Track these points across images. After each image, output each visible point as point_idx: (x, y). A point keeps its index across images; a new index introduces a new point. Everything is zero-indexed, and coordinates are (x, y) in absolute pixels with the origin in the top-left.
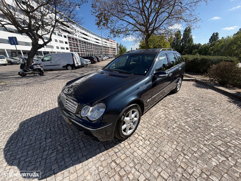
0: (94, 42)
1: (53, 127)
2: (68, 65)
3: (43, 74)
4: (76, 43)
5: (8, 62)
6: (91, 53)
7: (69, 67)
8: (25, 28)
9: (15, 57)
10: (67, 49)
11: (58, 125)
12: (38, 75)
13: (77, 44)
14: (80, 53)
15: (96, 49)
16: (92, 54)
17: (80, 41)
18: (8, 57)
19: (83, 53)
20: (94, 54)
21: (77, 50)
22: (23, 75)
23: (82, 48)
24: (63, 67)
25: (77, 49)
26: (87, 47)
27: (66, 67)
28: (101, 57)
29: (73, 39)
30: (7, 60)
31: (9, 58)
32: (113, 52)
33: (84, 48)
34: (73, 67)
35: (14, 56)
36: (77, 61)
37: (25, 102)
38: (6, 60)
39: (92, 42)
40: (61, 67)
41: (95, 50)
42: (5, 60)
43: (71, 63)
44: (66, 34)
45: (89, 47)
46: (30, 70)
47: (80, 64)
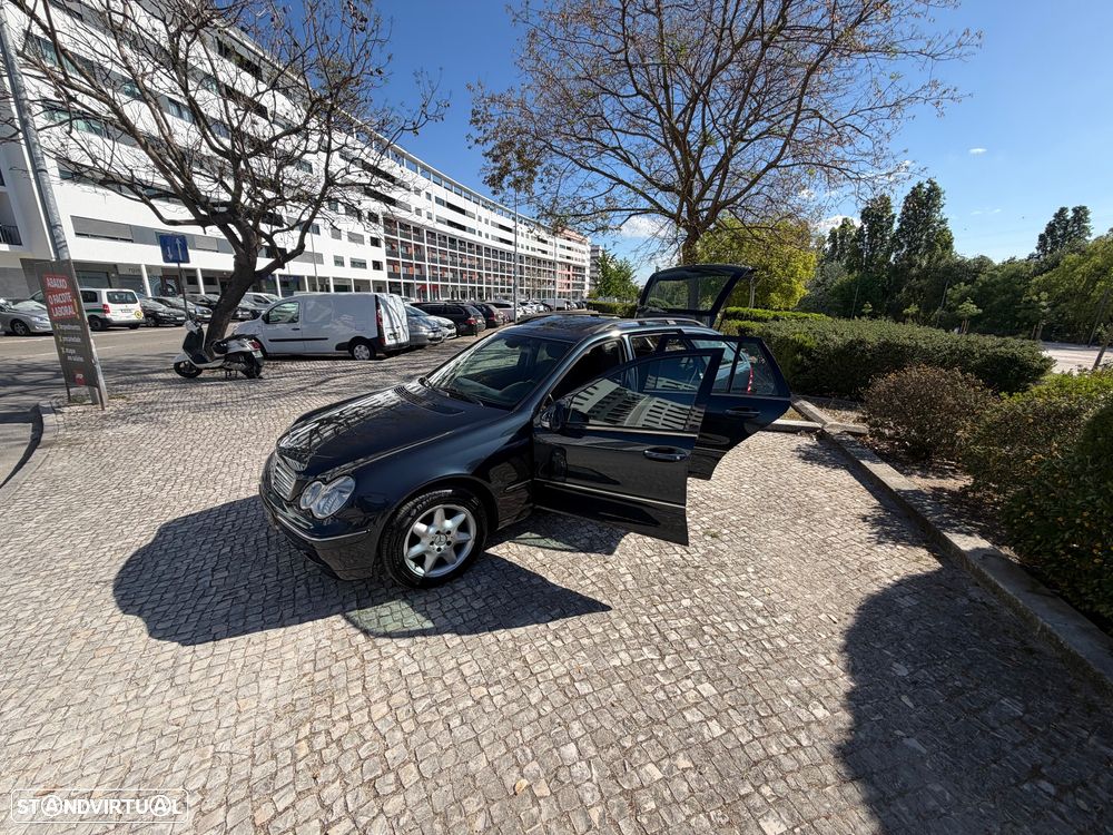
0: (494, 238)
1: (243, 545)
2: (358, 341)
3: (258, 372)
4: (413, 242)
5: (146, 316)
6: (477, 285)
7: (361, 350)
8: (216, 209)
9: (173, 295)
10: (377, 265)
11: (255, 541)
12: (240, 374)
13: (417, 247)
14: (428, 282)
15: (496, 270)
16: (481, 288)
17: (431, 234)
18: (150, 295)
19: (440, 283)
20: (488, 288)
21: (416, 272)
22: (188, 374)
23: (439, 265)
24: (339, 347)
25: (418, 266)
26: (459, 260)
27: (348, 350)
28: (508, 306)
29: (404, 226)
30: (144, 309)
31: (151, 301)
32: (571, 282)
33: (445, 262)
34: (378, 348)
35: (170, 290)
36: (392, 328)
37: (180, 468)
38: (140, 309)
39: (482, 240)
40: (329, 347)
41: (492, 273)
42: (137, 307)
43: (371, 334)
44: (378, 207)
45: (471, 258)
46: (216, 355)
47: (404, 339)
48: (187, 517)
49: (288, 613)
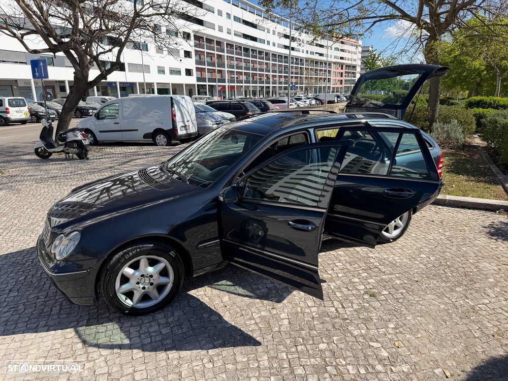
0: (279, 46)
2: (158, 131)
3: (86, 155)
4: (216, 53)
5: (31, 115)
6: (265, 85)
7: (161, 139)
8: (63, 40)
9: (50, 100)
10: (189, 72)
12: (75, 156)
13: (219, 57)
14: (227, 84)
15: (280, 72)
16: (268, 87)
17: (230, 45)
18: (36, 101)
19: (236, 84)
20: (274, 87)
21: (218, 76)
22: (43, 156)
23: (236, 70)
24: (146, 136)
25: (220, 72)
26: (251, 65)
27: (151, 138)
29: (209, 41)
30: (30, 110)
31: (36, 105)
32: (343, 78)
33: (241, 68)
34: (171, 136)
35: (49, 96)
36: (184, 121)
38: (27, 110)
39: (270, 48)
40: (139, 136)
41: (277, 74)
42: (25, 109)
43: (168, 126)
44: (192, 28)
45: (260, 63)
46: (60, 143)
47: (193, 130)
48: (8, 254)
49: (42, 323)
